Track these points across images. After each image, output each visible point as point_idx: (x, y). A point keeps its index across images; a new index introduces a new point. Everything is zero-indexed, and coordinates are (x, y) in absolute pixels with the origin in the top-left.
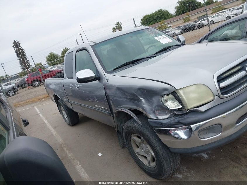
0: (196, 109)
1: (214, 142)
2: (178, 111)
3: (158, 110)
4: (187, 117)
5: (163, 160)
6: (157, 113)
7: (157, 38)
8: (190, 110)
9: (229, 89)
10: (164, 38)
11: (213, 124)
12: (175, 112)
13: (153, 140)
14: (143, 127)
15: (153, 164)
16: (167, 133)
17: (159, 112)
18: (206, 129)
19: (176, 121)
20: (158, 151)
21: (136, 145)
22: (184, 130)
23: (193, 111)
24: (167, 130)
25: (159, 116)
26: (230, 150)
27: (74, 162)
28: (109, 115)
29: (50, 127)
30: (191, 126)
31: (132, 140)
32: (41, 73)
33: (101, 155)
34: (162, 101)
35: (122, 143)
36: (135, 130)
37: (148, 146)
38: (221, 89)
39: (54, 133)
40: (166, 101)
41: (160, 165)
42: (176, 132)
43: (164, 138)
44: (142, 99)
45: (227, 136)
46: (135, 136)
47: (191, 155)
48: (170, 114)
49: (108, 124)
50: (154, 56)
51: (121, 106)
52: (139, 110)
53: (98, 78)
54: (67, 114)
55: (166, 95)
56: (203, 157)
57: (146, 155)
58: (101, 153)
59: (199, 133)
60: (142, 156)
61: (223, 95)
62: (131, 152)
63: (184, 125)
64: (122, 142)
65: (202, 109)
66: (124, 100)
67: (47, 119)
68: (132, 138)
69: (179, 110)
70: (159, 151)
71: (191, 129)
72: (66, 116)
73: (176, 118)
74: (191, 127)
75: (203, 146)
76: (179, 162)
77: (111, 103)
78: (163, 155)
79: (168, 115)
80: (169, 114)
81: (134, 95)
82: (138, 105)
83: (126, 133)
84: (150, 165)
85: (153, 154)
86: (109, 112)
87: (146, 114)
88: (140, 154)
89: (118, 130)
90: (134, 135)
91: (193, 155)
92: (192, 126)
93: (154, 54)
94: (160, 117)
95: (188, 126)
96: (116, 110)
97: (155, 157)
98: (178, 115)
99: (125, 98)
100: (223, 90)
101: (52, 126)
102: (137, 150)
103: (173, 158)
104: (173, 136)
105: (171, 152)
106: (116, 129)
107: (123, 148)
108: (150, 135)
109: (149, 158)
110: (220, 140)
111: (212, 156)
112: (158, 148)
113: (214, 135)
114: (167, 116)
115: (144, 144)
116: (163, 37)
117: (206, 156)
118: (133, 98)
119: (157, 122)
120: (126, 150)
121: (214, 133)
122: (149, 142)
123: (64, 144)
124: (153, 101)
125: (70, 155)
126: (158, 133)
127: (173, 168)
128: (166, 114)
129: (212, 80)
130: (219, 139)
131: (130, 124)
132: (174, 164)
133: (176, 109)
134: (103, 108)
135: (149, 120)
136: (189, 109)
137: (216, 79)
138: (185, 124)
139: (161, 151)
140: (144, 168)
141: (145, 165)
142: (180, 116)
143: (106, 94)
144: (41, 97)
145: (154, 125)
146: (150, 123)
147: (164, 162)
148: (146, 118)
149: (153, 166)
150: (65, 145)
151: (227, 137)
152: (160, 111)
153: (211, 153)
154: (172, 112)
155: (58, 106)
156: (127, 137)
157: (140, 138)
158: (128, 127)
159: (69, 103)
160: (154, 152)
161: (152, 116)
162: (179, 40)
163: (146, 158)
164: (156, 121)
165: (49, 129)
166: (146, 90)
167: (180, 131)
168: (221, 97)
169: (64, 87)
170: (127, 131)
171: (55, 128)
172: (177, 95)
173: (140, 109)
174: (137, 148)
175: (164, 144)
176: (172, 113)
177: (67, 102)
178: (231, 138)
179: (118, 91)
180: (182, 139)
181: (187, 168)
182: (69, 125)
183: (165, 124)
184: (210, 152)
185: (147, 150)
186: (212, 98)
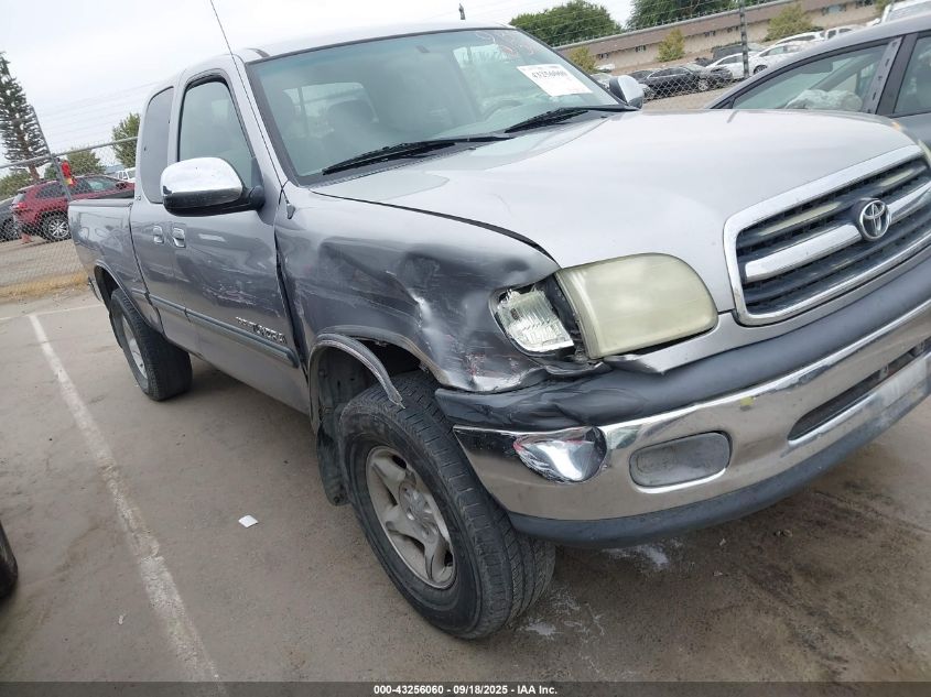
0: (630, 357)
1: (693, 506)
2: (558, 363)
3: (480, 352)
4: (594, 392)
5: (479, 559)
6: (474, 365)
7: (528, 71)
8: (606, 363)
9: (781, 290)
10: (558, 74)
11: (694, 431)
12: (547, 367)
13: (449, 477)
14: (412, 421)
15: (444, 575)
16: (502, 449)
17: (484, 360)
18: (664, 448)
19: (545, 401)
20: (463, 523)
21: (385, 493)
22: (573, 446)
23: (620, 369)
24: (504, 437)
25: (478, 379)
26: (757, 544)
27: (138, 542)
28: (291, 363)
29: (73, 399)
30: (603, 428)
31: (370, 474)
32: (70, 181)
33: (253, 521)
34: (497, 316)
35: (333, 482)
36: (382, 431)
37: (429, 499)
38: (748, 285)
39: (84, 423)
40: (515, 315)
41: (467, 579)
42: (542, 447)
43: (490, 472)
44: (421, 302)
45: (745, 483)
46: (381, 456)
47: (604, 551)
48: (523, 374)
49: (288, 400)
50: (507, 135)
51: (339, 328)
52: (404, 347)
53: (253, 200)
54: (141, 349)
55: (514, 288)
56: (649, 562)
57: (422, 537)
58: (255, 517)
59: (633, 463)
60: (406, 537)
61: (751, 311)
62: (365, 519)
63: (574, 423)
64: (334, 478)
65: (659, 361)
66: (352, 301)
67: (67, 365)
68: (372, 464)
69: (564, 355)
70: (467, 524)
71: (601, 444)
72: (139, 361)
73: (549, 389)
74: (601, 432)
75: (642, 517)
76: (547, 573)
77: (301, 313)
78: (480, 541)
79: (518, 376)
80: (519, 373)
81: (388, 281)
82: (404, 329)
83: (349, 442)
84: (431, 577)
85: (446, 533)
86: (290, 347)
87: (432, 368)
88: (397, 528)
89: (321, 426)
90: (379, 451)
91: (612, 551)
92: (607, 429)
93: (507, 131)
94: (485, 383)
95: (590, 429)
96: (318, 341)
97: (451, 547)
98: (559, 379)
99: (353, 292)
100: (757, 292)
101: (82, 396)
102: (388, 515)
103: (523, 556)
104: (524, 464)
105: (517, 533)
106: (315, 424)
107: (338, 500)
108: (437, 458)
109: (432, 548)
110: (719, 500)
111: (683, 560)
112: (464, 510)
113: (694, 476)
114: (513, 381)
115: (418, 491)
116: (555, 70)
117: (660, 559)
118: (383, 294)
119: (469, 401)
120: (346, 509)
121: (698, 467)
122: (431, 483)
123: (114, 469)
124: (461, 313)
125: (128, 513)
126: (470, 449)
127: (520, 596)
128: (512, 372)
129: (714, 244)
130: (712, 494)
131: (365, 404)
132: (525, 582)
133: (551, 352)
134: (269, 333)
135: (439, 392)
136: (602, 359)
137: (734, 240)
138: (578, 420)
139: (475, 525)
140: (409, 589)
141: (414, 575)
142: (565, 385)
143: (280, 275)
144: (65, 281)
145: (457, 413)
146: (444, 406)
147: (484, 569)
148: (432, 382)
149: (443, 582)
150: (116, 474)
151: (744, 490)
152: (488, 356)
153: (681, 549)
154: (533, 366)
155: (111, 316)
156: (352, 458)
157: (401, 464)
158: (357, 417)
159: (151, 304)
160: (449, 523)
161: (452, 377)
162: (616, 91)
163: (420, 546)
164: (466, 396)
165: (67, 407)
166: (437, 261)
167: (556, 445)
168: (742, 320)
169: (132, 236)
170: (352, 431)
171: (93, 401)
172: (560, 294)
173: (410, 346)
174: (391, 506)
175: (490, 496)
176: (533, 370)
177: (142, 300)
178: (763, 495)
179: (328, 260)
180: (558, 479)
181: (579, 602)
182: (149, 394)
183: (502, 411)
184: (677, 545)
185: (427, 515)
186: (704, 321)
